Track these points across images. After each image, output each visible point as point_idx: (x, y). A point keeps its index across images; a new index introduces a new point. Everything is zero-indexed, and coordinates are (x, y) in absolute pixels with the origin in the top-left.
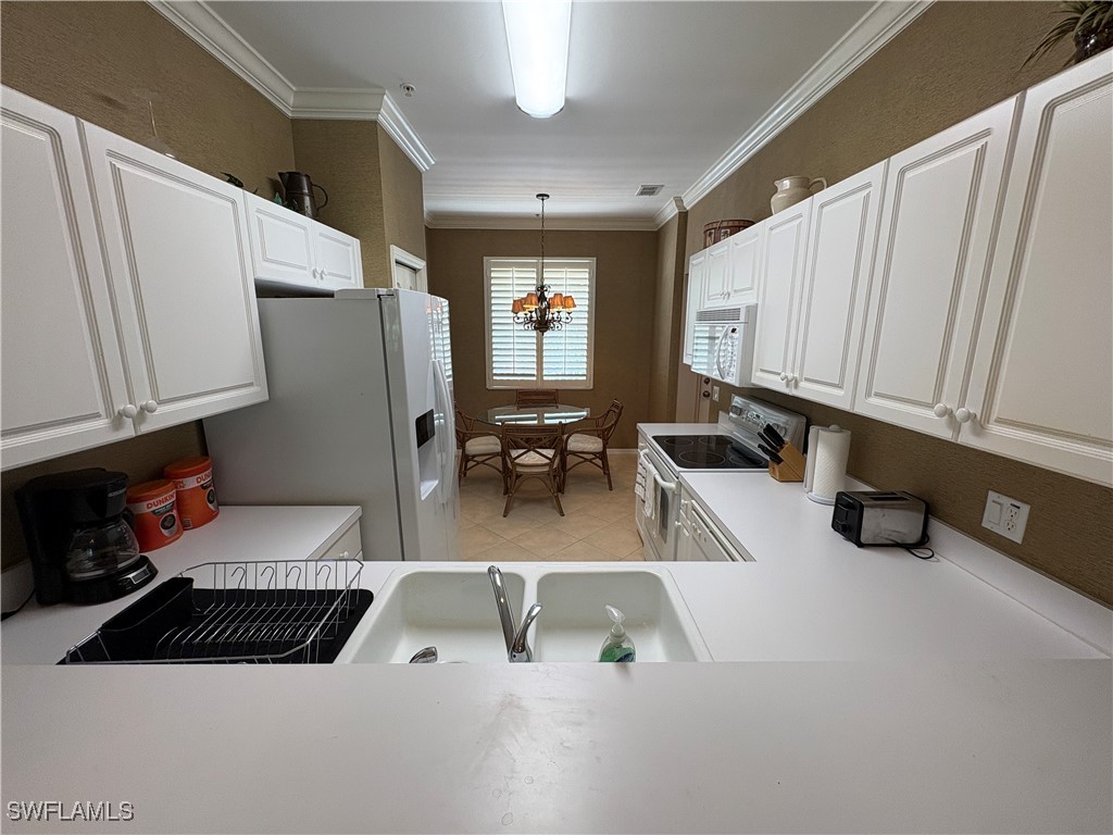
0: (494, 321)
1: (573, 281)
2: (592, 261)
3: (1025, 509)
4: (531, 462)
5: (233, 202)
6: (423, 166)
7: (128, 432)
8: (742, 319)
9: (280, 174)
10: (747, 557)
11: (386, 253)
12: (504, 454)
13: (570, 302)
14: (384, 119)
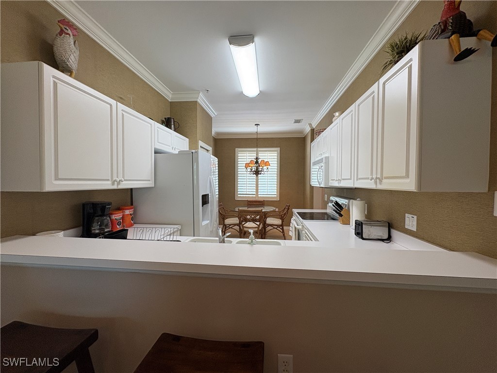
0: (239, 173)
1: (271, 157)
2: (278, 149)
3: (415, 217)
4: (250, 226)
5: (151, 124)
6: (212, 115)
7: (115, 187)
8: (324, 162)
9: (165, 118)
10: (316, 240)
11: (197, 143)
12: (240, 223)
13: (268, 164)
14: (200, 101)
